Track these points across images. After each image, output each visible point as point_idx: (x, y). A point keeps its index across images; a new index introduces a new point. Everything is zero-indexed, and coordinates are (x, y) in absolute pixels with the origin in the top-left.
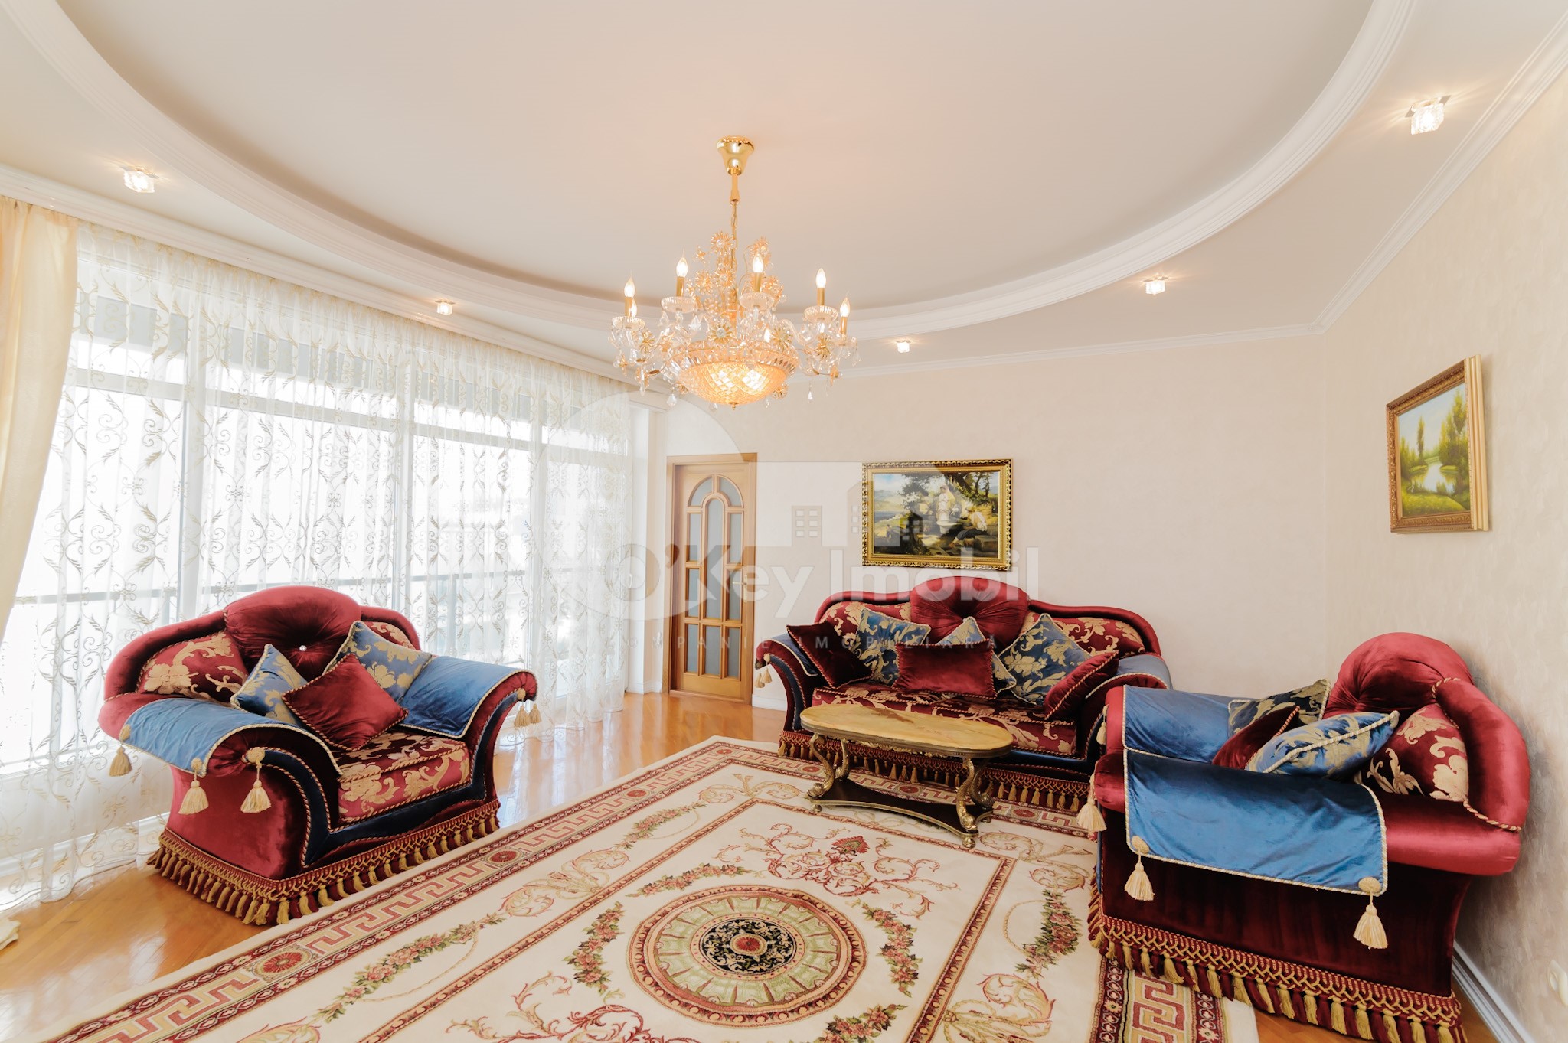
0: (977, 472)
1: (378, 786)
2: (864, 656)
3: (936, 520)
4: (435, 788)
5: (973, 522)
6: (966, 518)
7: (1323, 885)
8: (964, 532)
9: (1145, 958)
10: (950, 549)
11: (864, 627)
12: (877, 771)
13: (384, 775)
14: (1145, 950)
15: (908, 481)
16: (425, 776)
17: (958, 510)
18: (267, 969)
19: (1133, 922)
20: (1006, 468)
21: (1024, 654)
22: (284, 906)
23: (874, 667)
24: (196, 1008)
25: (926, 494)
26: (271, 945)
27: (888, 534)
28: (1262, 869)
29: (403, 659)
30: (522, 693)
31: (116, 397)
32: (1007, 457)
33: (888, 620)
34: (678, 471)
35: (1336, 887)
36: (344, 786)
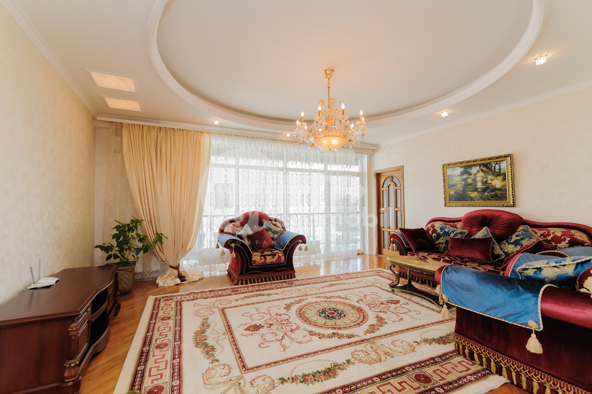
0: (494, 162)
1: (260, 258)
2: (437, 242)
3: (476, 185)
4: (274, 262)
5: (494, 185)
6: (490, 184)
7: (514, 322)
8: (490, 189)
9: (467, 351)
10: (483, 198)
11: (439, 231)
12: (431, 286)
13: (261, 256)
14: (467, 348)
15: (462, 170)
16: (272, 258)
17: (486, 180)
18: (232, 291)
19: (465, 337)
20: (509, 158)
21: (509, 243)
22: (240, 282)
23: (440, 247)
24: (218, 293)
25: (471, 174)
26: (235, 288)
27: (455, 193)
28: (489, 313)
29: (276, 230)
30: (300, 241)
31: (219, 168)
32: (508, 153)
33: (449, 228)
34: (378, 176)
35: (520, 324)
36: (253, 256)
